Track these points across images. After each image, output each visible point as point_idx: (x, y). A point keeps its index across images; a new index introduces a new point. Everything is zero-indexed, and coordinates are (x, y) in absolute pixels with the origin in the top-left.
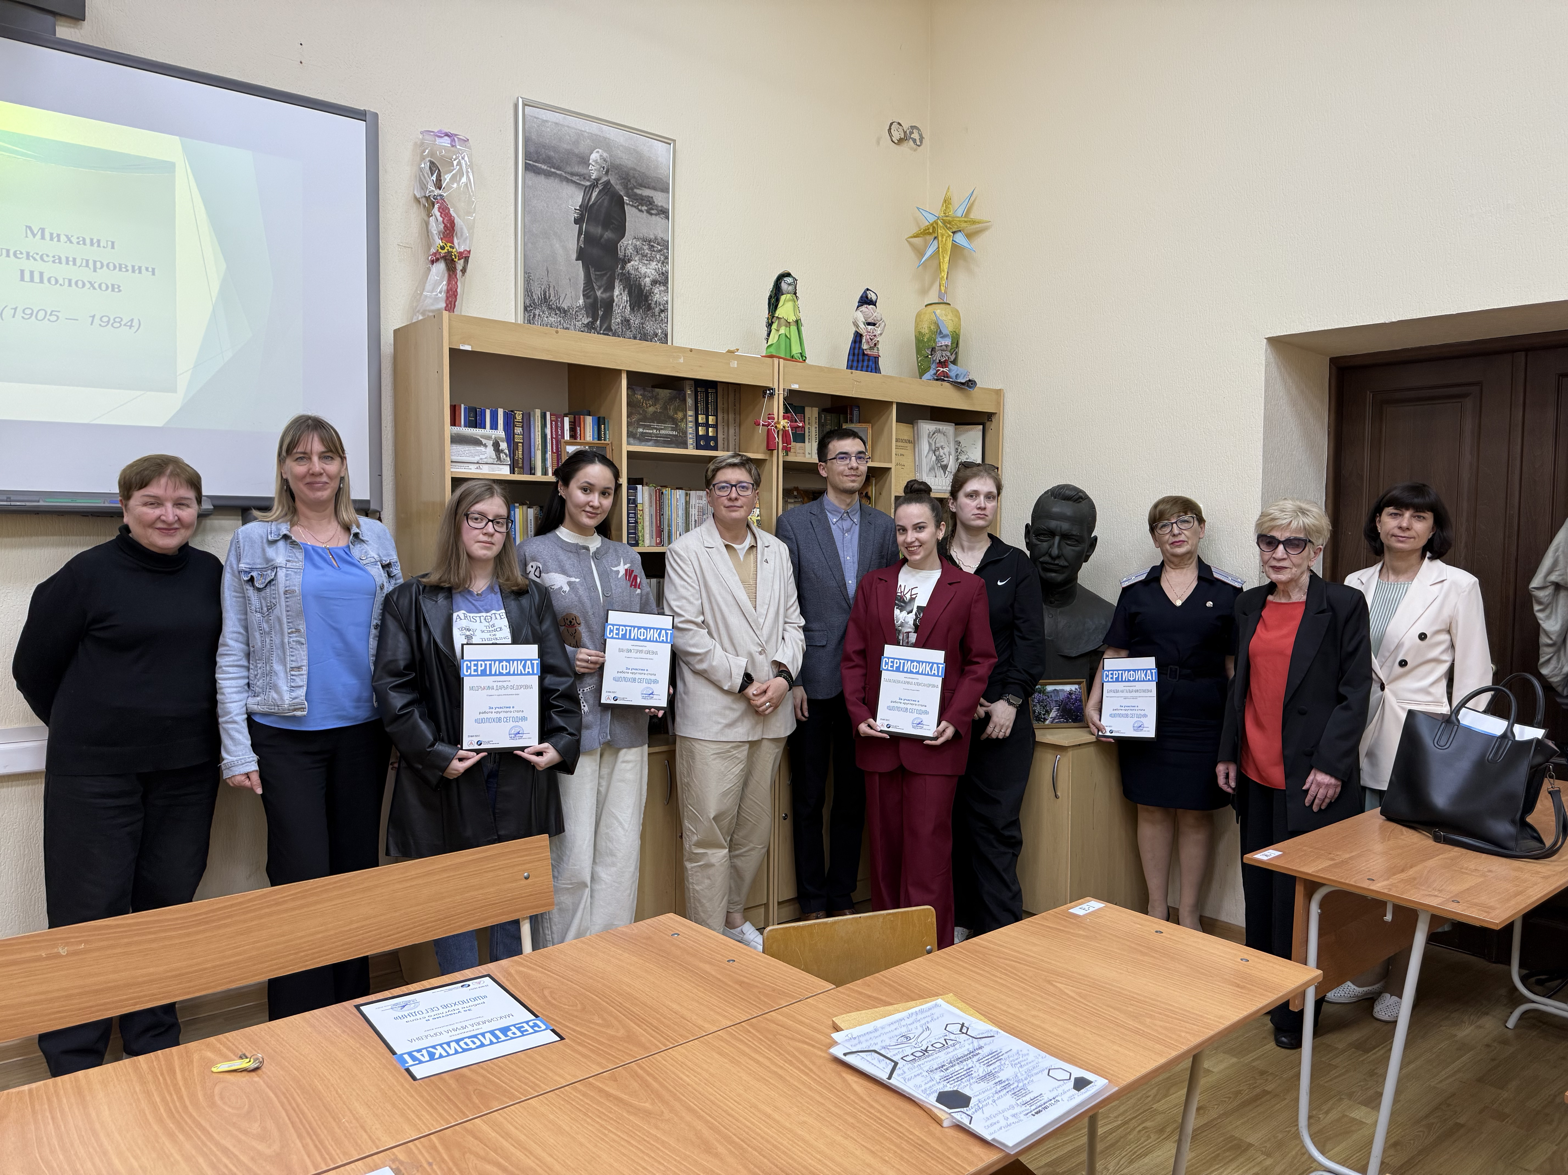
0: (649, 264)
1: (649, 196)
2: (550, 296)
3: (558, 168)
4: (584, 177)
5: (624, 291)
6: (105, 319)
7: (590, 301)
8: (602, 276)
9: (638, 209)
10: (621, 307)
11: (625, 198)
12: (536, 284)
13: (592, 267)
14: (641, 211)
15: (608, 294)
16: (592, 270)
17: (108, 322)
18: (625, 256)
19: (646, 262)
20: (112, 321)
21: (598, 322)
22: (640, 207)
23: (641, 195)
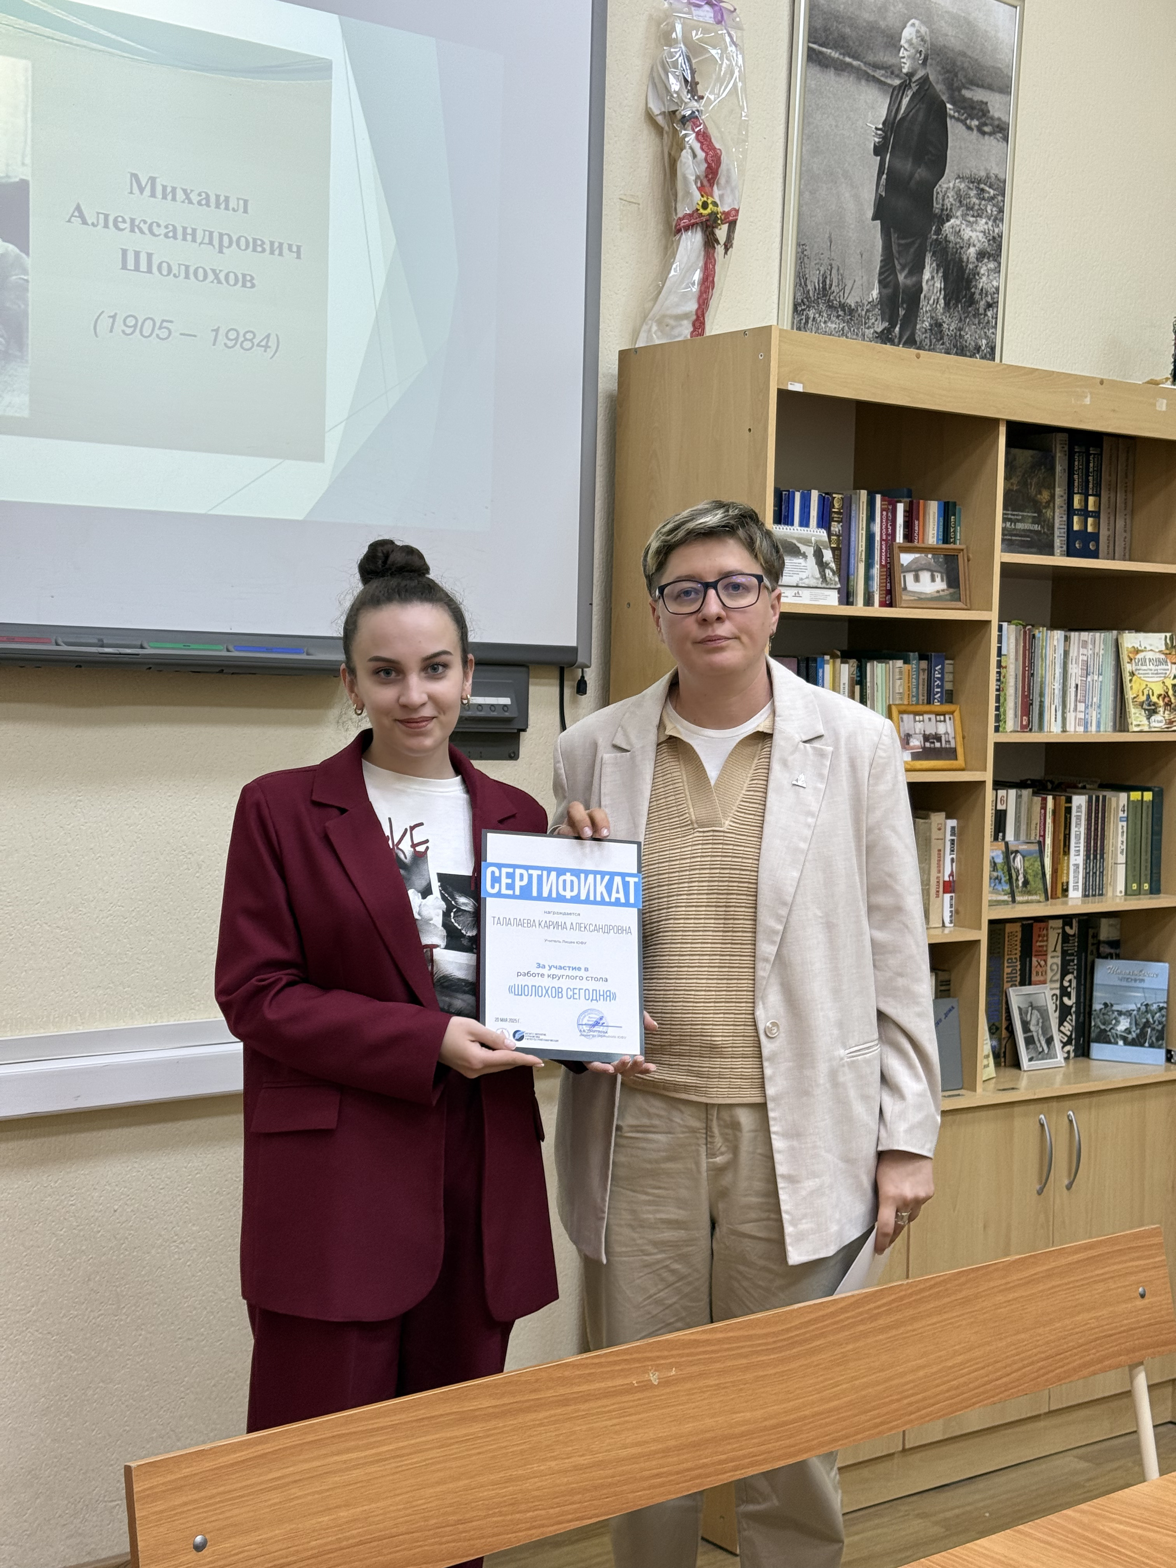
0: (976, 222)
1: (982, 102)
2: (831, 285)
3: (855, 57)
4: (892, 70)
5: (937, 273)
6: (232, 335)
7: (889, 291)
8: (908, 246)
9: (965, 124)
10: (931, 302)
11: (949, 106)
12: (813, 264)
13: (895, 232)
14: (969, 128)
15: (914, 279)
16: (894, 237)
17: (237, 339)
18: (942, 210)
19: (972, 219)
20: (241, 339)
21: (897, 329)
22: (968, 122)
23: (971, 99)
